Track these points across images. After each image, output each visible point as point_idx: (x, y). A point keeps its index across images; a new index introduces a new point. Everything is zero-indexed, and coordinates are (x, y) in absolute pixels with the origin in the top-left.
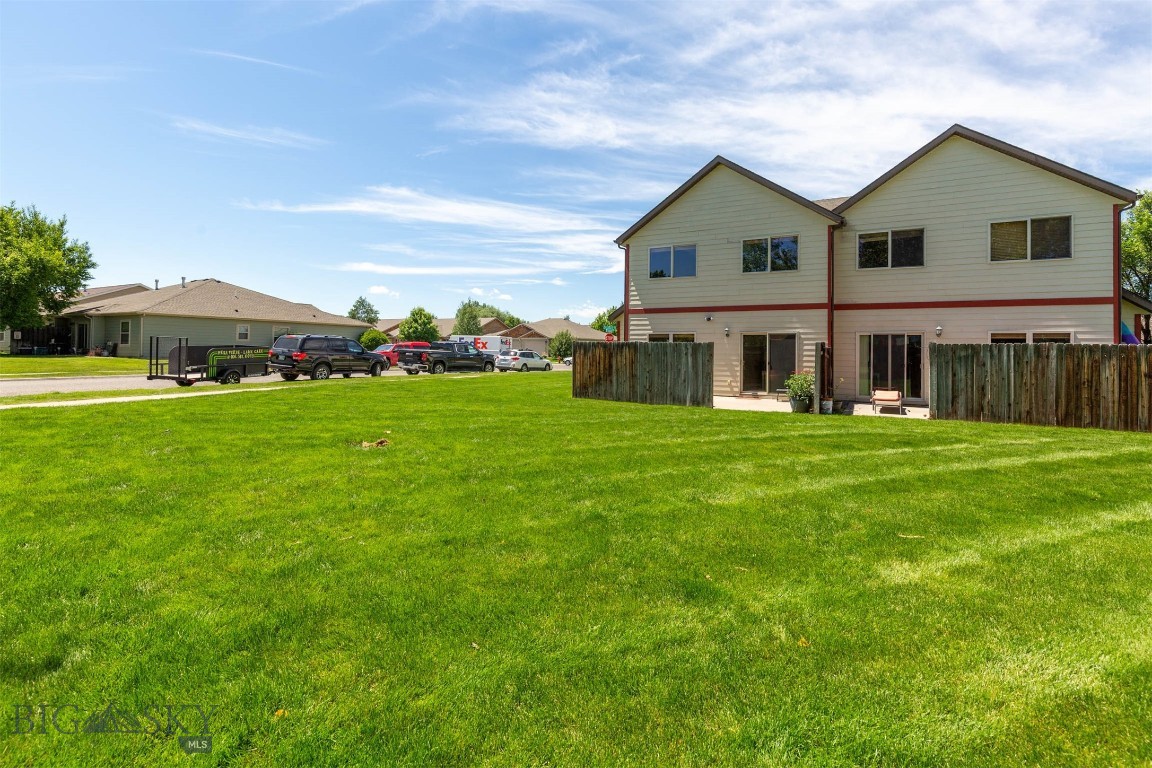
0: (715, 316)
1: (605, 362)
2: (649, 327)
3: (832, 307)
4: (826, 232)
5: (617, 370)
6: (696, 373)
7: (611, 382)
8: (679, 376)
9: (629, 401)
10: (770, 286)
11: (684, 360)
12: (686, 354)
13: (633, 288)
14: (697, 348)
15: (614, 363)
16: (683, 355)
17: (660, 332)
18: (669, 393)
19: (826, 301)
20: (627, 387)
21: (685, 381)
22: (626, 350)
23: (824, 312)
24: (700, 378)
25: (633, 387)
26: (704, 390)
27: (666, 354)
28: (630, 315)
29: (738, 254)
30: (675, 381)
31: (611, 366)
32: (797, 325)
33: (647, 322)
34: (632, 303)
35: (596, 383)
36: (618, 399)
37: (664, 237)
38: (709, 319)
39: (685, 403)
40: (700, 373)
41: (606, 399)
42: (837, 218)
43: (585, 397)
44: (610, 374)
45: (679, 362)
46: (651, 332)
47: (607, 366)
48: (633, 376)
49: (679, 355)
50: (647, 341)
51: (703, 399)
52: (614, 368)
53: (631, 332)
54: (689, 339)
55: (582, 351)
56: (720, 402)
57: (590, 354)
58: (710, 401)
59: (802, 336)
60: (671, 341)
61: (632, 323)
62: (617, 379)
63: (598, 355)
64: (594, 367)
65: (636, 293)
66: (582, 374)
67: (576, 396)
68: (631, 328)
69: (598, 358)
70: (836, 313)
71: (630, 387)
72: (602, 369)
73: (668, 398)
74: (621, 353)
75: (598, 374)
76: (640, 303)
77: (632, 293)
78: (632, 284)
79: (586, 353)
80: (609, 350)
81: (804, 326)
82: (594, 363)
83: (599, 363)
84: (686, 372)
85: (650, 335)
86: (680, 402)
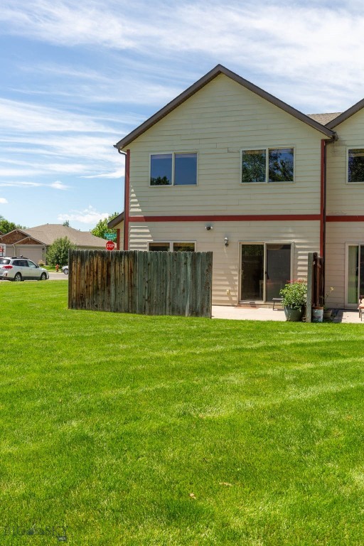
0: (216, 225)
1: (102, 271)
2: (150, 236)
3: (325, 218)
4: (319, 146)
5: (116, 280)
6: (195, 283)
7: (109, 292)
8: (178, 286)
9: (127, 312)
10: (266, 196)
11: (183, 269)
12: (186, 264)
13: (134, 195)
14: (196, 257)
15: (112, 272)
16: (182, 264)
17: (161, 239)
18: (168, 303)
19: (318, 212)
20: (125, 298)
21: (184, 291)
22: (125, 261)
23: (317, 223)
24: (199, 288)
25: (131, 298)
26: (203, 300)
27: (165, 263)
28: (130, 223)
29: (238, 164)
30: (175, 290)
31: (109, 276)
32: (292, 236)
33: (148, 231)
34: (132, 210)
35: (93, 293)
36: (116, 311)
37: (166, 143)
38: (209, 228)
39: (184, 314)
40: (199, 282)
41: (104, 310)
42: (330, 132)
43: (82, 309)
44: (108, 284)
45: (179, 272)
46: (151, 241)
47: (105, 276)
48: (132, 286)
49: (179, 264)
50: (147, 250)
51: (201, 309)
52: (112, 278)
53: (131, 241)
54: (190, 248)
55: (79, 260)
56: (218, 312)
57: (87, 263)
58: (209, 310)
59: (297, 246)
60: (171, 250)
61: (132, 231)
62: (115, 290)
63: (95, 264)
64: (92, 277)
65: (136, 200)
66: (78, 284)
67: (72, 308)
68: (131, 236)
69: (95, 268)
70: (328, 224)
71: (129, 297)
72: (99, 279)
73: (168, 308)
74: (120, 261)
75: (95, 284)
76: (140, 210)
77: (132, 200)
78: (133, 190)
79: (82, 261)
80: (107, 258)
81: (298, 236)
82: (92, 273)
83: (97, 273)
84: (185, 282)
85: (150, 244)
86: (179, 313)
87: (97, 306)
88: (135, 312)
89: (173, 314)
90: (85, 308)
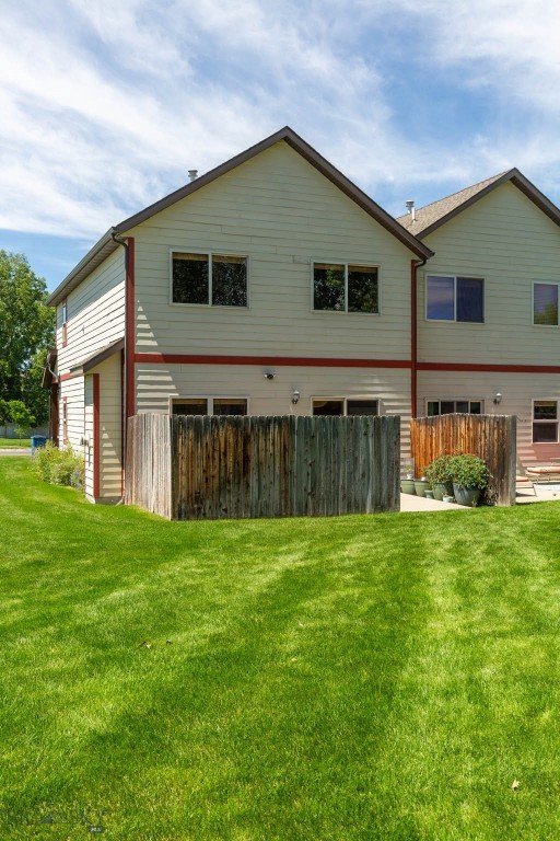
0: (277, 370)
1: (235, 451)
2: (173, 387)
3: (415, 366)
4: (408, 269)
5: (259, 464)
6: (379, 462)
7: (248, 485)
8: (355, 469)
9: (279, 515)
11: (362, 442)
12: (365, 434)
13: (143, 318)
14: (380, 423)
15: (253, 452)
16: (361, 435)
17: (193, 394)
18: (341, 496)
19: (408, 358)
20: (275, 493)
21: (363, 475)
22: (274, 431)
24: (384, 469)
25: (285, 493)
26: (390, 487)
27: (336, 434)
28: (136, 365)
30: (351, 474)
31: (246, 459)
32: (379, 389)
33: (169, 378)
34: (139, 343)
35: (220, 490)
36: (261, 515)
38: (270, 377)
39: (364, 510)
40: (384, 461)
41: (239, 517)
43: (198, 518)
44: (246, 472)
45: (356, 448)
46: (176, 395)
47: (240, 459)
48: (286, 473)
49: (356, 435)
50: (310, 415)
51: (387, 501)
52: (253, 461)
54: (239, 408)
55: (191, 434)
56: (409, 503)
57: (207, 439)
58: (398, 501)
59: (385, 404)
61: (140, 378)
62: (259, 480)
63: (222, 440)
64: (217, 461)
65: (147, 326)
66: (190, 475)
67: (180, 518)
68: (140, 387)
69: (223, 445)
70: (419, 373)
71: (281, 492)
72: (230, 464)
73: (341, 503)
74: (266, 434)
75: (222, 474)
76: (155, 343)
77: (139, 326)
78: (140, 309)
79: (198, 435)
80: (245, 429)
81: (387, 389)
82: (216, 455)
83: (225, 454)
84: (367, 461)
85: (174, 400)
86: (357, 508)
87: (225, 510)
88: (291, 515)
89: (349, 512)
90: (205, 516)
